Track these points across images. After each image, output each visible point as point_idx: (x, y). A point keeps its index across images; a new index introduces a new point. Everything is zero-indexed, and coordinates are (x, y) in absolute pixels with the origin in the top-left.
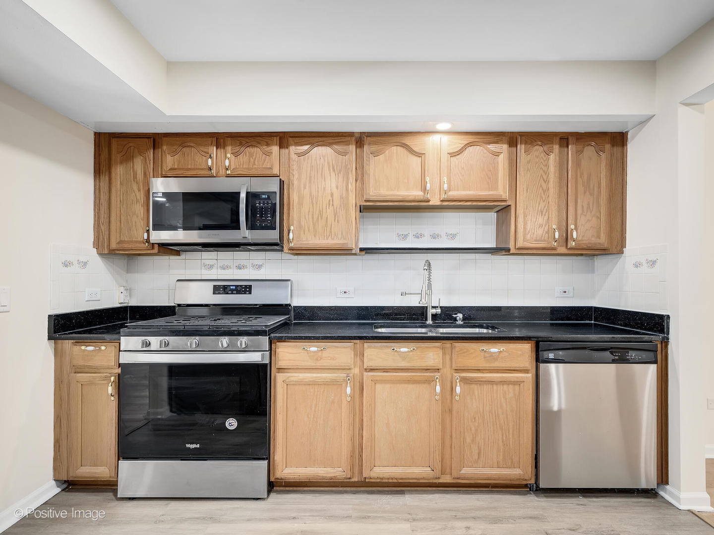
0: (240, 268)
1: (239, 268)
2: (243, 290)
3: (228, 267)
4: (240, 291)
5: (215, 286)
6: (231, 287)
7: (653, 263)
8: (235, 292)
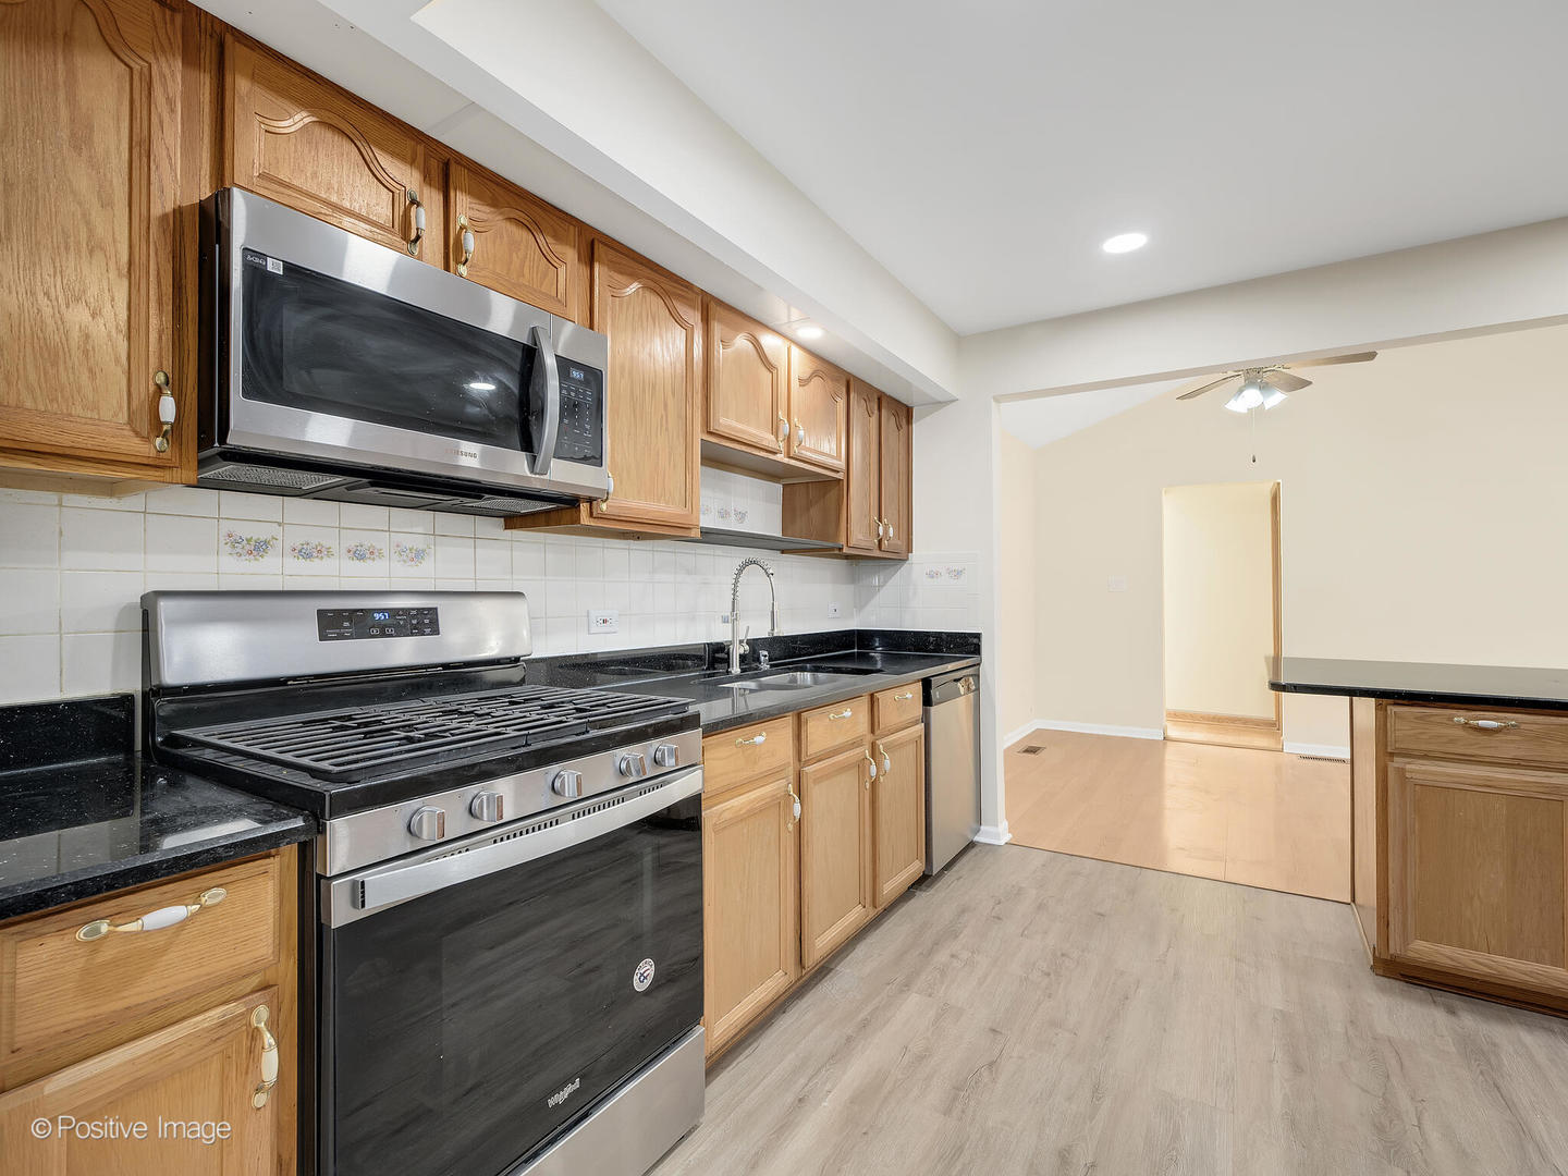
0: (362, 558)
1: (358, 554)
2: (414, 622)
3: (320, 552)
4: (404, 626)
5: (321, 613)
6: (377, 616)
7: (958, 574)
8: (389, 631)
